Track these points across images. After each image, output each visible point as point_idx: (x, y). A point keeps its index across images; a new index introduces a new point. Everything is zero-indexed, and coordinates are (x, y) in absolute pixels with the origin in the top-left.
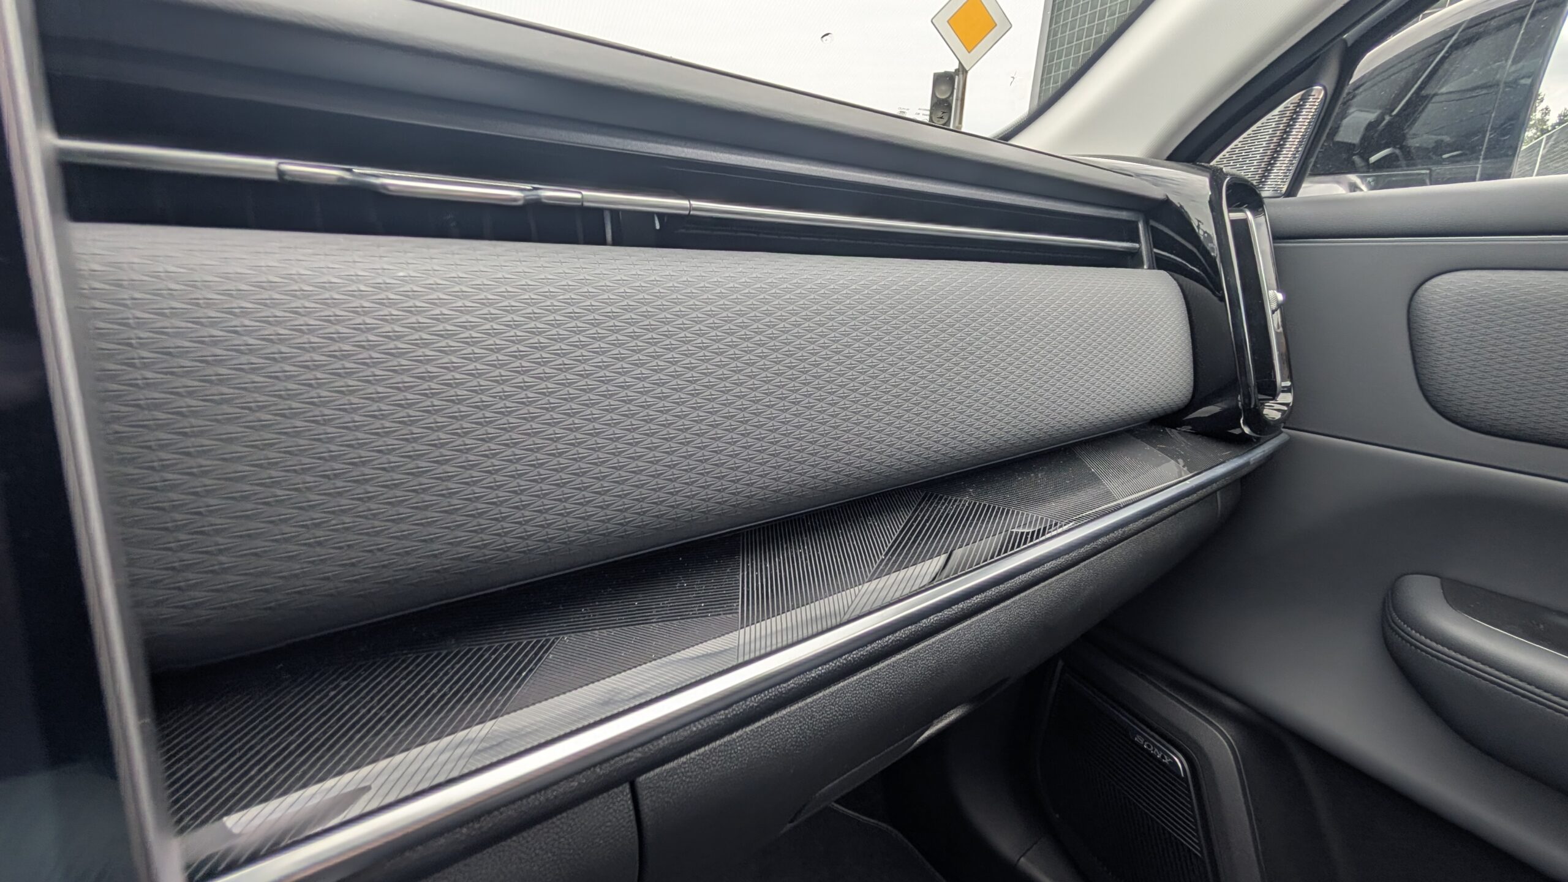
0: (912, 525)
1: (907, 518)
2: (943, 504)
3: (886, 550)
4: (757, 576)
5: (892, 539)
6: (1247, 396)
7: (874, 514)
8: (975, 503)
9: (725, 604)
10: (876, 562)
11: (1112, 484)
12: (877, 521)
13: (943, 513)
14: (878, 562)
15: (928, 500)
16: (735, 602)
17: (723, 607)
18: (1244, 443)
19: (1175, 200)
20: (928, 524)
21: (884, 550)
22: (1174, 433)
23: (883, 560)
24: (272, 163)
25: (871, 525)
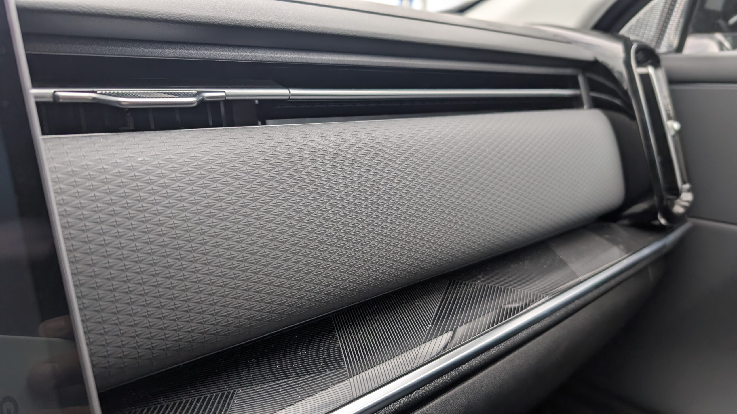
0: (445, 304)
1: (441, 298)
2: (464, 287)
3: (432, 321)
4: (351, 343)
5: (434, 313)
6: (661, 199)
7: (418, 297)
8: (485, 286)
9: (335, 362)
10: (427, 330)
11: (575, 266)
12: (421, 302)
13: (465, 294)
14: (428, 329)
15: (453, 286)
16: (342, 361)
17: (335, 365)
18: (663, 231)
19: (601, 59)
20: (456, 302)
21: (430, 321)
22: (615, 226)
23: (431, 328)
24: (50, 91)
25: (418, 305)
